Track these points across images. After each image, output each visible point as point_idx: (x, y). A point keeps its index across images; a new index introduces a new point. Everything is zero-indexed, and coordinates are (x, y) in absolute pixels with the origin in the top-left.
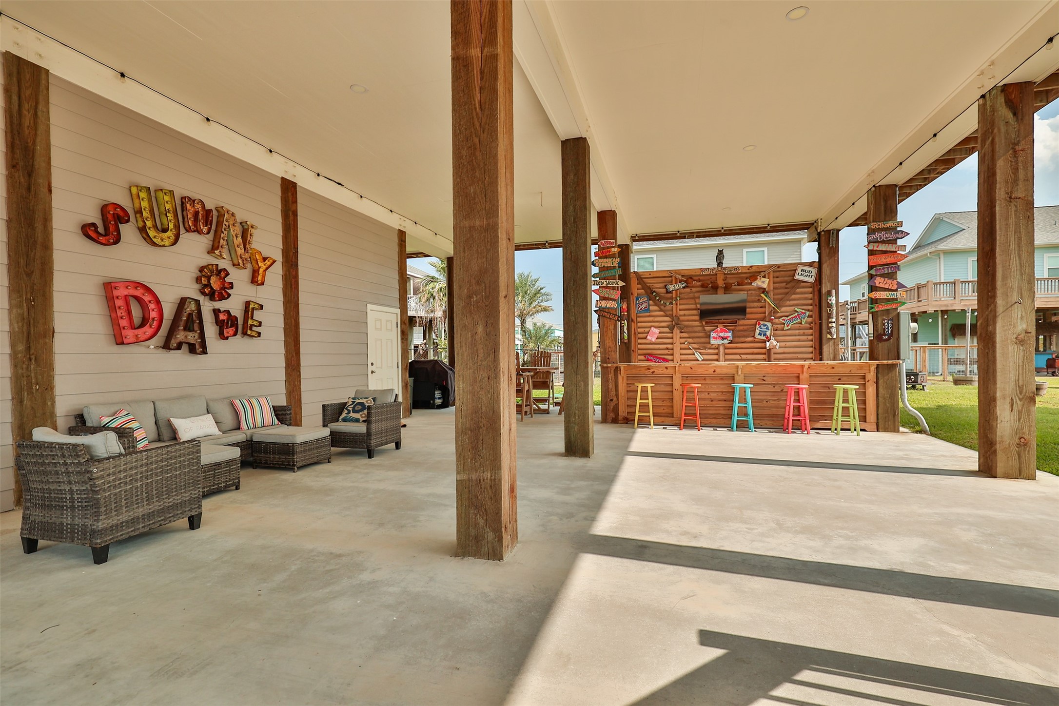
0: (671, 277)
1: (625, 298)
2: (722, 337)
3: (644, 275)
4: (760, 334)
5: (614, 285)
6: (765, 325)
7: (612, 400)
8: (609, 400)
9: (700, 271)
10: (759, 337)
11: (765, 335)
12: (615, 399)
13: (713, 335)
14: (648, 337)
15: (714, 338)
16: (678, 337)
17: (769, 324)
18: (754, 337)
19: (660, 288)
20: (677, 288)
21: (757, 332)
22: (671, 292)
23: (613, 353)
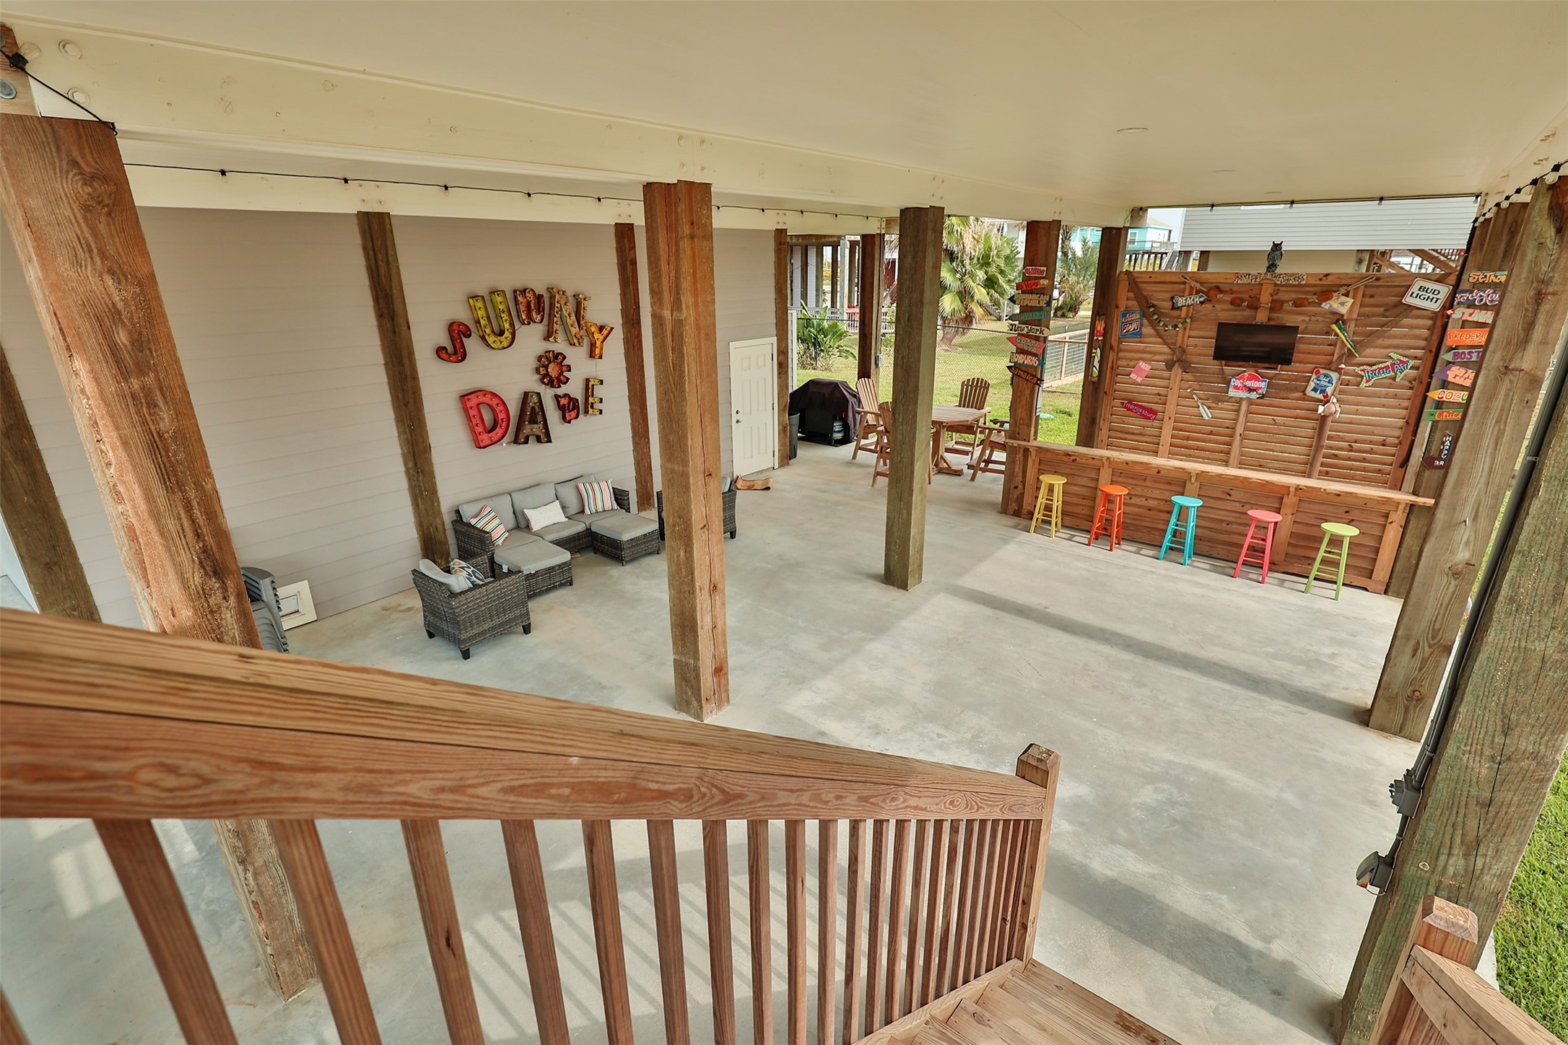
0: (1185, 283)
1: (1103, 315)
2: (1249, 388)
3: (1142, 278)
4: (1315, 390)
5: (1038, 334)
6: (1326, 376)
7: (1016, 487)
8: (1012, 486)
9: (1234, 277)
10: (1313, 394)
11: (1323, 391)
12: (1020, 486)
13: (1235, 382)
14: (1133, 376)
15: (1236, 388)
16: (1178, 380)
17: (1334, 376)
18: (1304, 392)
19: (1164, 300)
20: (1190, 302)
21: (1312, 385)
22: (1179, 308)
23: (1025, 427)
